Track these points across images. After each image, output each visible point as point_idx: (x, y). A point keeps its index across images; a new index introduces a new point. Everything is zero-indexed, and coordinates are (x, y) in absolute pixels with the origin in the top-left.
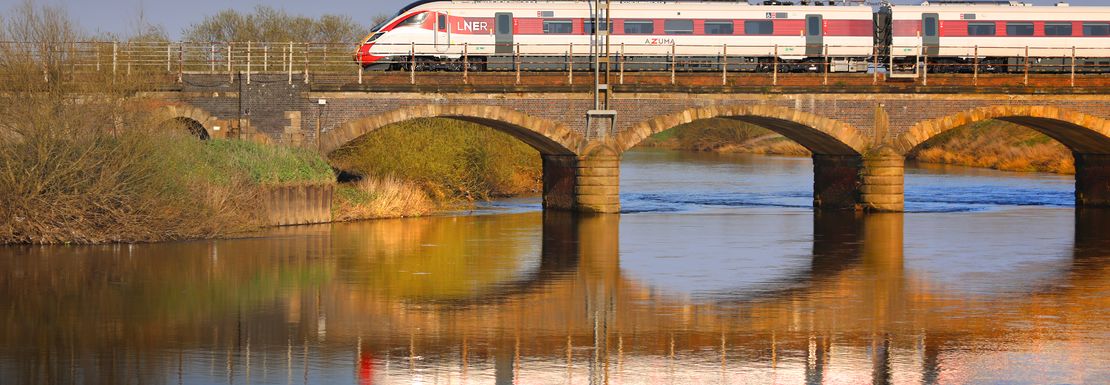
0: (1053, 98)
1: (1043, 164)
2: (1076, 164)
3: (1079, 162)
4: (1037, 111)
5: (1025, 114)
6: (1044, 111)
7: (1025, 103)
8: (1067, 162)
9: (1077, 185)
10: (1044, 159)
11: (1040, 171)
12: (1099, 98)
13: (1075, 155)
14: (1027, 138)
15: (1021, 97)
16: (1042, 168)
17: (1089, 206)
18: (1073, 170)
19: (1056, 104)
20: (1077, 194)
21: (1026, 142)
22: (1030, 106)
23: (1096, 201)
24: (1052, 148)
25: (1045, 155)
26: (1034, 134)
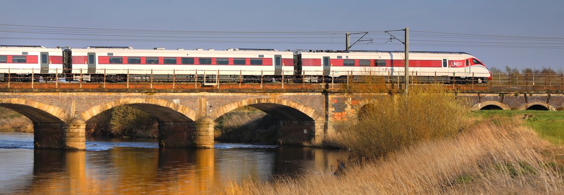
0: (23, 94)
1: (18, 128)
2: (34, 128)
3: (36, 127)
4: (15, 101)
5: (8, 102)
6: (18, 101)
7: (8, 96)
8: (30, 127)
9: (35, 138)
10: (19, 125)
11: (16, 131)
12: (46, 94)
13: (34, 123)
14: (10, 115)
15: (7, 94)
16: (18, 129)
17: (41, 149)
18: (33, 130)
19: (24, 97)
20: (35, 142)
21: (10, 116)
22: (11, 98)
23: (44, 146)
24: (22, 120)
25: (19, 123)
26: (13, 113)
